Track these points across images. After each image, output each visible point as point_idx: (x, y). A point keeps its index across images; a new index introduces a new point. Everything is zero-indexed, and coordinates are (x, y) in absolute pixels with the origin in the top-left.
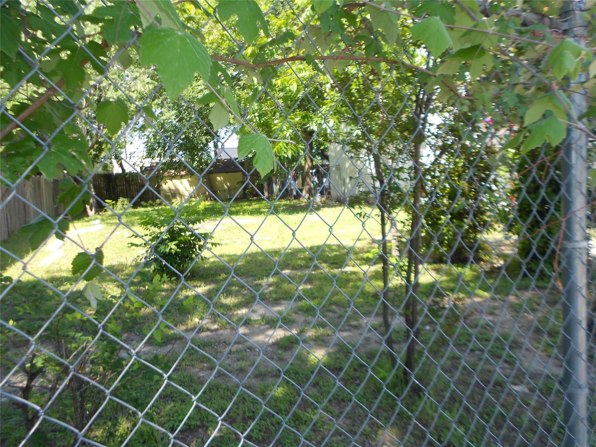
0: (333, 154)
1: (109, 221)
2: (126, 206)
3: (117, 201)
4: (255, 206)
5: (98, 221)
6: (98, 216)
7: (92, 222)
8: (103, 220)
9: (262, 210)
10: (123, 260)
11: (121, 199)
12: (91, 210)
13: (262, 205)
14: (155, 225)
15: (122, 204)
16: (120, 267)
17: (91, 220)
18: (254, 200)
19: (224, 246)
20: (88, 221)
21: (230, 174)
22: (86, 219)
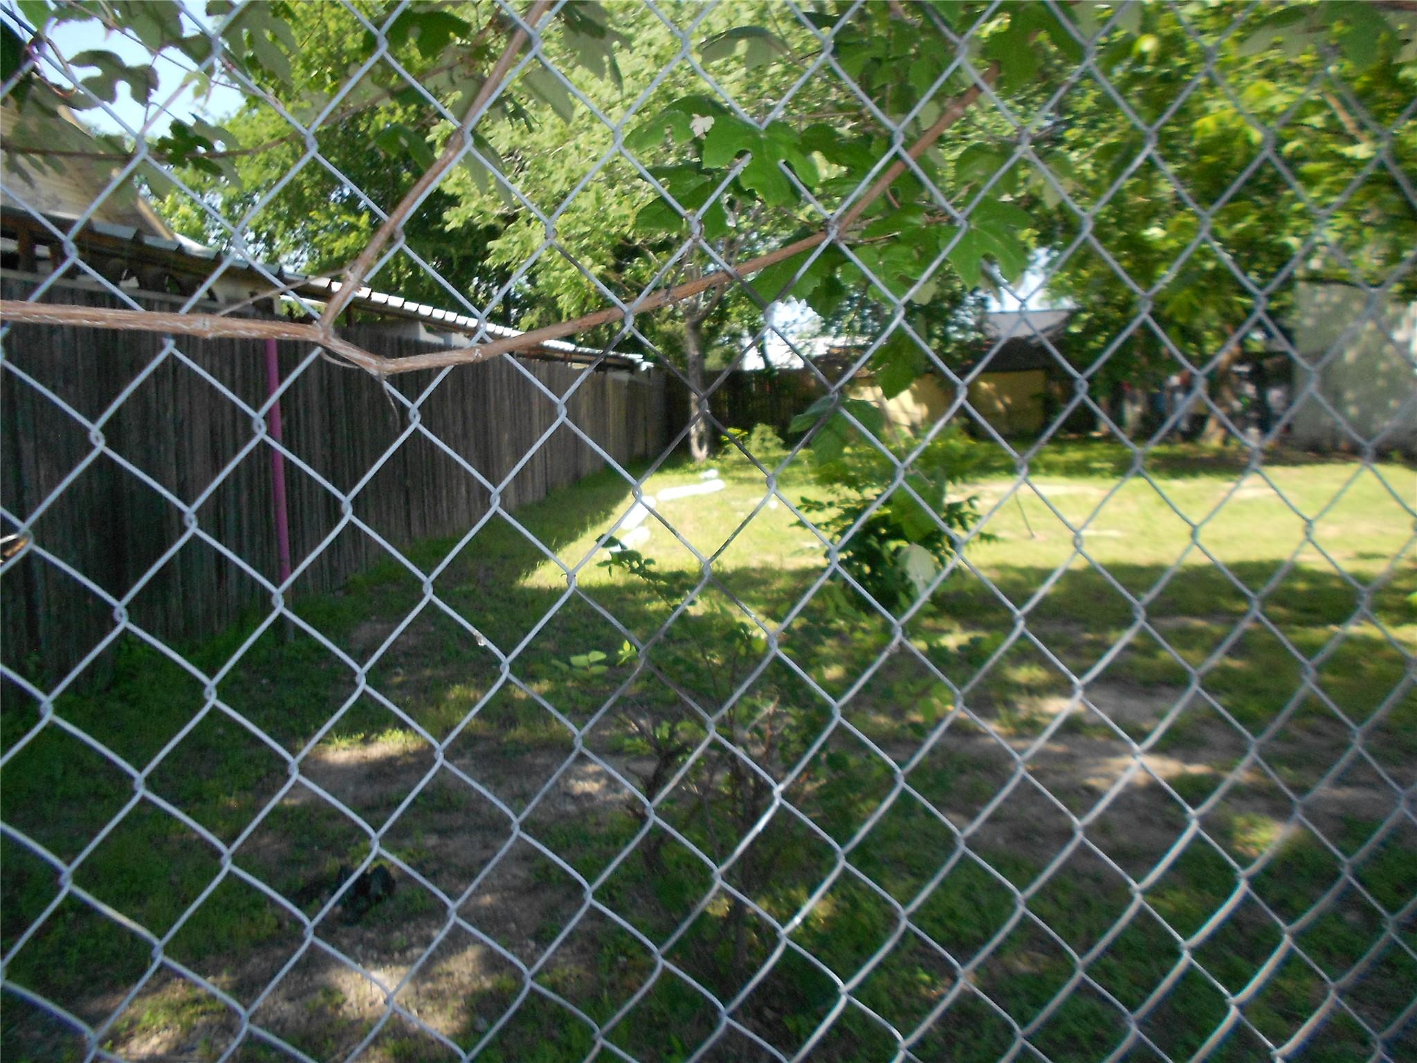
0: (1308, 322)
1: (736, 474)
2: (768, 444)
3: (750, 432)
4: (1074, 455)
5: (713, 473)
6: (713, 462)
7: (702, 475)
8: (723, 471)
9: (1096, 465)
10: (772, 560)
11: (759, 428)
12: (700, 447)
13: (1094, 454)
14: (851, 483)
15: (762, 438)
16: (765, 576)
17: (700, 469)
18: (1071, 442)
19: (1001, 546)
20: (693, 472)
21: (1015, 375)
22: (691, 466)
